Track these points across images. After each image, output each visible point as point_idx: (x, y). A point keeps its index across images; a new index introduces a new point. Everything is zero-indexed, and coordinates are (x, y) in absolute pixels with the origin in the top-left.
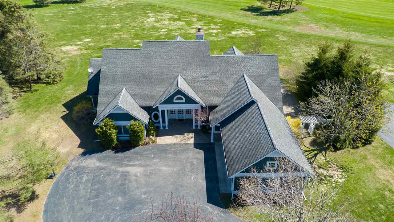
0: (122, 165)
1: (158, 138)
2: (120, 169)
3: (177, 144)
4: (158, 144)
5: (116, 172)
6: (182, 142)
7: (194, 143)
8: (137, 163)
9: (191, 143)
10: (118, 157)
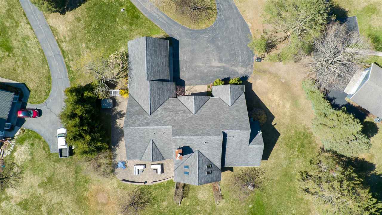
0: (224, 67)
1: (207, 91)
2: (224, 65)
3: (195, 85)
4: (206, 85)
5: (225, 62)
6: (192, 86)
7: (185, 85)
8: (216, 69)
9: (187, 86)
10: (227, 74)
